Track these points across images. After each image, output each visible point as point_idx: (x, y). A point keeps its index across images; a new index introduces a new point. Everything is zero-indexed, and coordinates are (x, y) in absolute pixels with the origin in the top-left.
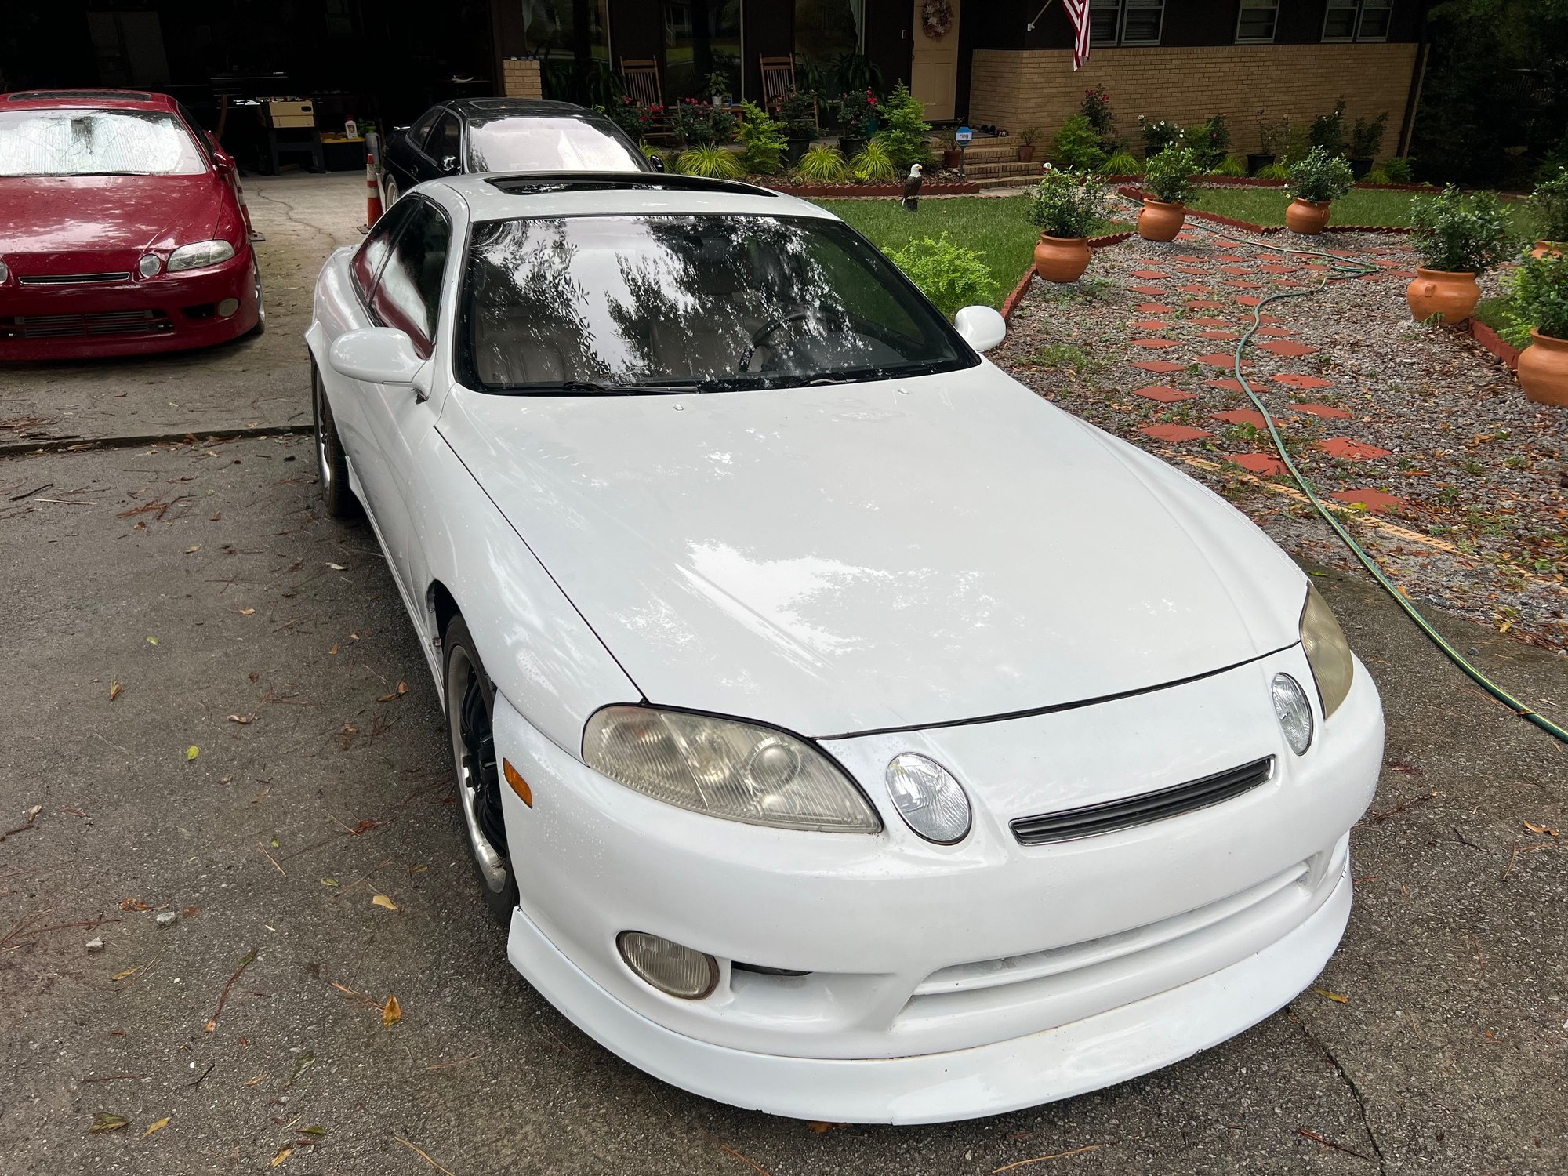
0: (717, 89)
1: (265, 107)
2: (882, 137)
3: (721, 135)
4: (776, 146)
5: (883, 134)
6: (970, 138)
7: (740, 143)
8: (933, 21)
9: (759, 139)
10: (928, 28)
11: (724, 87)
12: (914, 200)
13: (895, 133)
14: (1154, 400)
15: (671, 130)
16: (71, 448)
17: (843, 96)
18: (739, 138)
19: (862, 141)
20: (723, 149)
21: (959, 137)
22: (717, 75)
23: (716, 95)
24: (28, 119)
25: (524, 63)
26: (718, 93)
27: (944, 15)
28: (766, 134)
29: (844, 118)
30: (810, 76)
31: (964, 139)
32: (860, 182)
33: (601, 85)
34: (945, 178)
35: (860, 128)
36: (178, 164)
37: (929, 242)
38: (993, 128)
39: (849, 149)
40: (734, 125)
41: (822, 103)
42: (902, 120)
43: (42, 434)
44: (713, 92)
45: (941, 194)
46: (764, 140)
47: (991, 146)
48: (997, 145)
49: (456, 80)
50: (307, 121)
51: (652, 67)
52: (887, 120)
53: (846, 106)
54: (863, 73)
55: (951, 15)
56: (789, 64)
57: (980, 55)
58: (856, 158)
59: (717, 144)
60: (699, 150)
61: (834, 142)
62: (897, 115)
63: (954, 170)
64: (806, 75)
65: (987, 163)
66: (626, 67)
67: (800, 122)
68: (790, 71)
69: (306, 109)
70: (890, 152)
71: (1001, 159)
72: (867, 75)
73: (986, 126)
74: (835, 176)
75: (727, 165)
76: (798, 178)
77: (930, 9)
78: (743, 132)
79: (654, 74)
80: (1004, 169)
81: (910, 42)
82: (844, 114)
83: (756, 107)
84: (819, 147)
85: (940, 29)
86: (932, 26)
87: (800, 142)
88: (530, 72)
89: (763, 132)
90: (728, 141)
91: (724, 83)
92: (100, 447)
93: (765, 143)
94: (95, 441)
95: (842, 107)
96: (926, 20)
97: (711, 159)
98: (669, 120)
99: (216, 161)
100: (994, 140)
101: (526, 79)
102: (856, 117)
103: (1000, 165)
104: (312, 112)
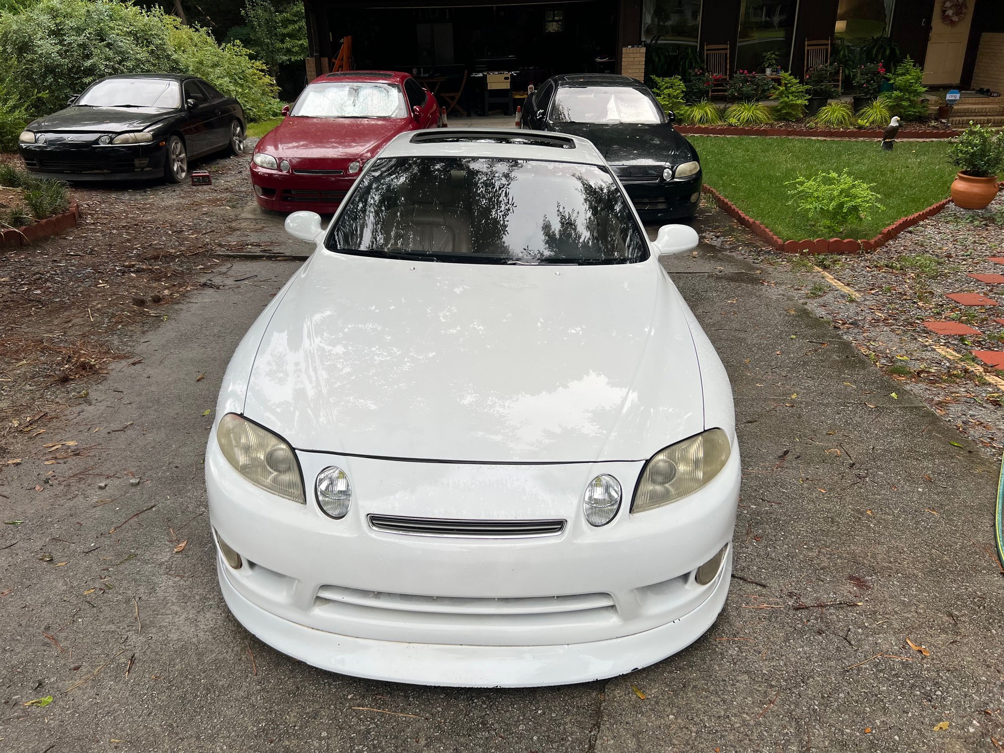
0: (770, 63)
1: (485, 77)
2: (886, 96)
3: (761, 95)
4: (799, 102)
5: (887, 94)
6: (958, 98)
7: (775, 99)
8: (950, 12)
9: (788, 98)
10: (945, 18)
11: (774, 62)
12: (891, 142)
13: (896, 93)
14: (958, 303)
15: (725, 91)
16: (278, 259)
17: (861, 67)
18: (774, 97)
19: (870, 99)
20: (761, 104)
21: (949, 97)
22: (771, 54)
23: (768, 67)
24: (330, 87)
25: (635, 49)
26: (770, 66)
27: (959, 9)
28: (794, 94)
29: (858, 82)
30: (842, 53)
31: (953, 98)
32: (861, 127)
33: (687, 62)
34: (934, 126)
35: (870, 90)
36: (394, 112)
37: (835, 175)
38: (988, 91)
39: (857, 106)
40: (771, 88)
41: (847, 72)
42: (903, 84)
43: (269, 250)
44: (766, 66)
45: (927, 138)
46: (791, 97)
47: (983, 104)
48: (988, 103)
49: (598, 60)
50: (506, 85)
51: (726, 49)
52: (893, 84)
53: (862, 74)
54: (885, 50)
55: (966, 8)
56: (827, 45)
57: (986, 36)
58: (862, 111)
59: (757, 101)
60: (743, 104)
61: (849, 99)
62: (899, 80)
63: (944, 121)
64: (839, 52)
65: (976, 116)
66: (707, 50)
67: (822, 85)
68: (827, 50)
69: (506, 78)
70: (890, 107)
71: (989, 114)
72: (888, 52)
73: (983, 89)
74: (842, 123)
75: (760, 115)
76: (812, 124)
77: (948, 4)
78: (777, 92)
79: (726, 54)
80: (989, 121)
81: (929, 28)
82: (859, 79)
83: (790, 75)
84: (833, 102)
85: (955, 19)
86: (948, 16)
87: (818, 99)
88: (638, 55)
89: (793, 93)
90: (767, 98)
91: (775, 59)
92: (291, 260)
93: (792, 100)
94: (289, 256)
95: (859, 75)
96: (944, 12)
97: (749, 111)
98: (727, 84)
99: (414, 111)
100: (986, 100)
101: (636, 59)
102: (868, 82)
103: (985, 118)
104: (509, 80)
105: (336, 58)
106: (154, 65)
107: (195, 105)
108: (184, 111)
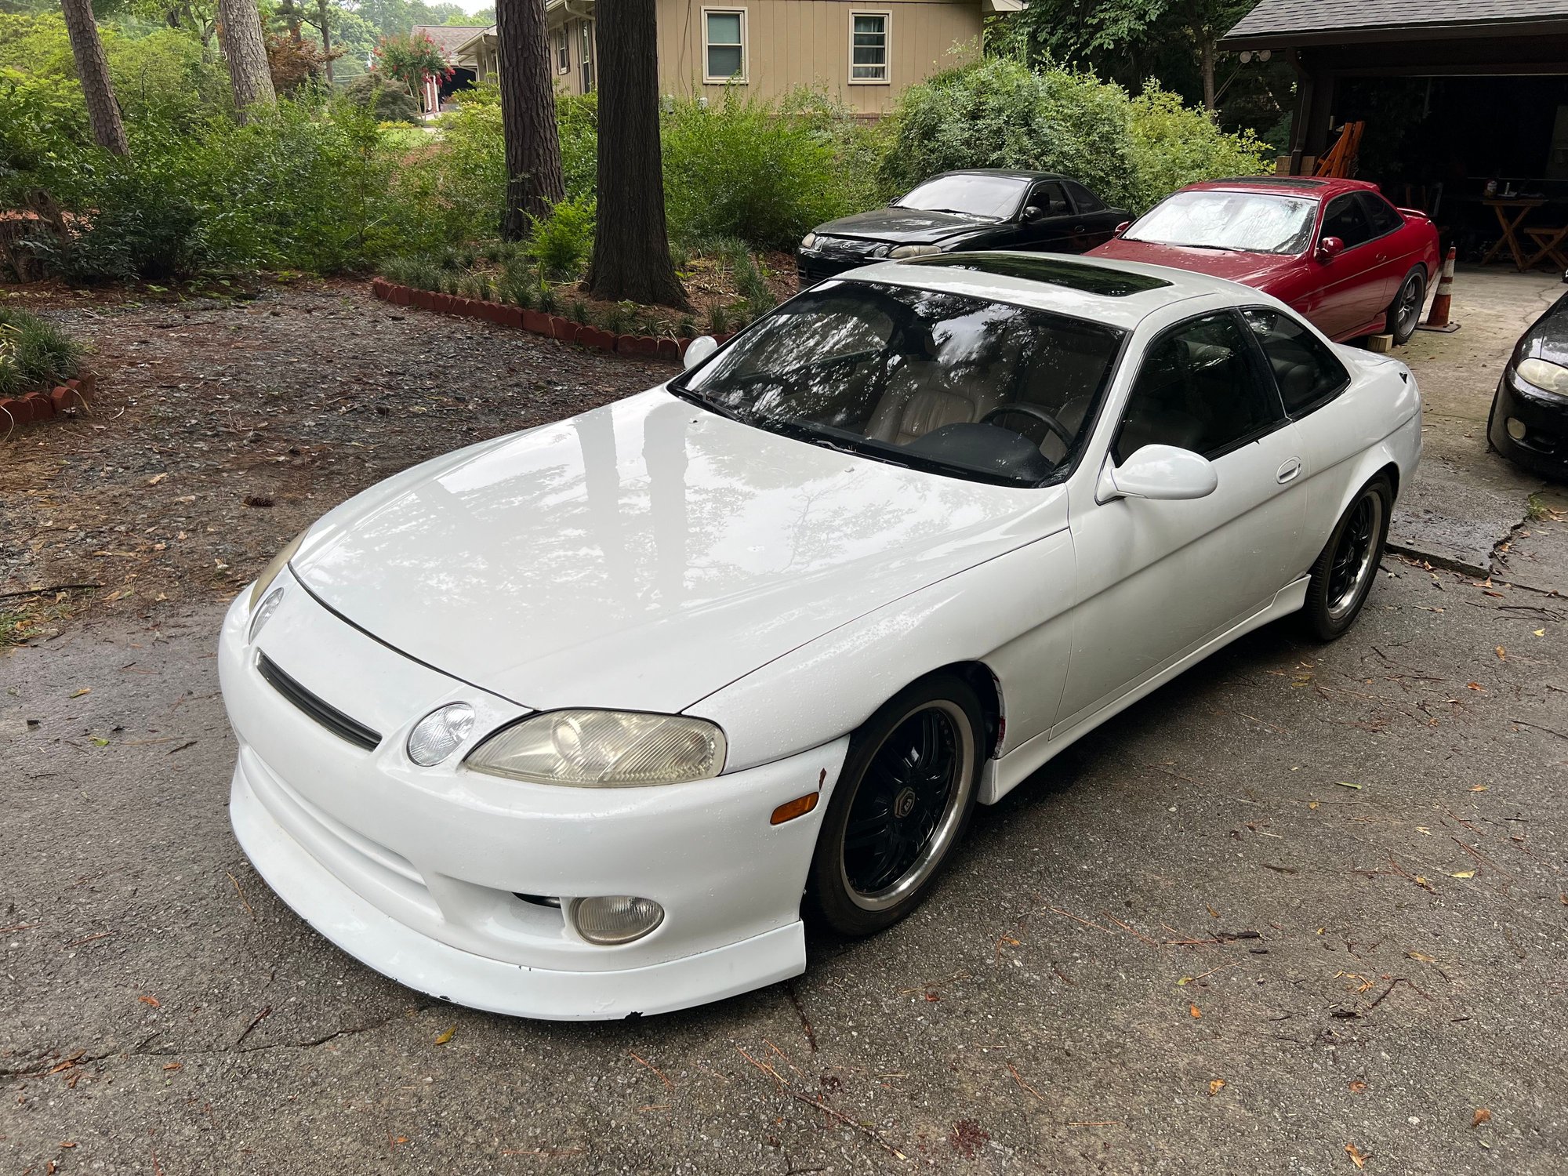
99: (1321, 246)
105: (1324, 158)
106: (1089, 162)
107: (1034, 216)
108: (1017, 222)
